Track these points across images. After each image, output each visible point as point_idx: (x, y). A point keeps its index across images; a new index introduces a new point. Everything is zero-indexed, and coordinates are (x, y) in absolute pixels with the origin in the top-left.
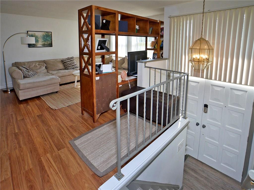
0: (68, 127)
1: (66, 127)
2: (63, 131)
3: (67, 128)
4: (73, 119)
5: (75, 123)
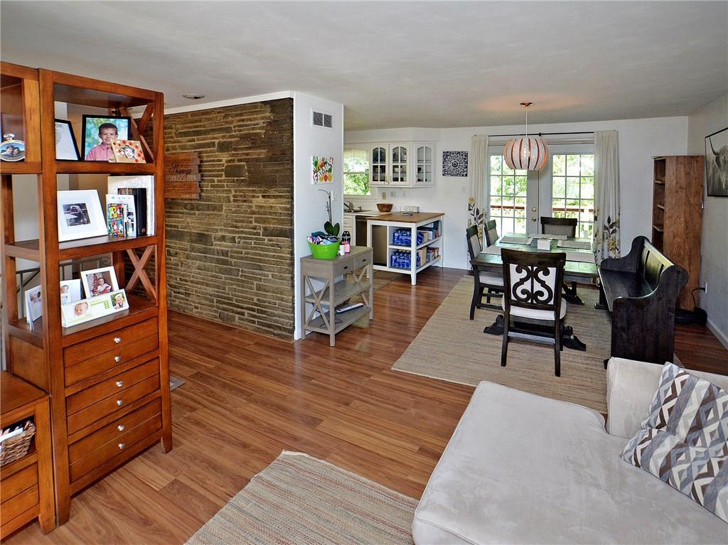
0: (200, 406)
1: (205, 406)
2: (211, 399)
3: (202, 405)
4: (195, 429)
5: (185, 418)
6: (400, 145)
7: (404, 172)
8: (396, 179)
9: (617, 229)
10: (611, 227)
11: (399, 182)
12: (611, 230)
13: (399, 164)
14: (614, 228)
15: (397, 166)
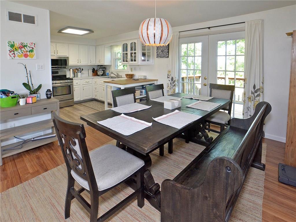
6: (133, 41)
7: (135, 57)
8: (132, 61)
9: (261, 94)
10: (256, 92)
11: (133, 62)
12: (256, 94)
13: (133, 52)
14: (258, 93)
15: (132, 53)
